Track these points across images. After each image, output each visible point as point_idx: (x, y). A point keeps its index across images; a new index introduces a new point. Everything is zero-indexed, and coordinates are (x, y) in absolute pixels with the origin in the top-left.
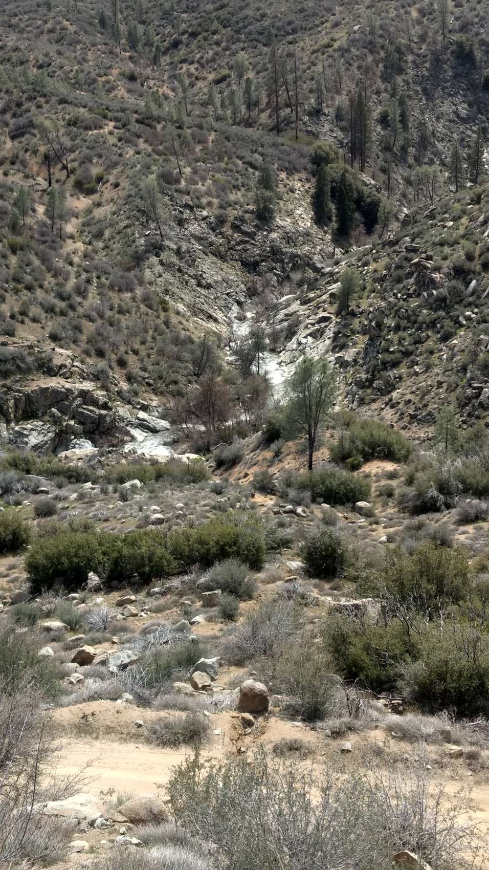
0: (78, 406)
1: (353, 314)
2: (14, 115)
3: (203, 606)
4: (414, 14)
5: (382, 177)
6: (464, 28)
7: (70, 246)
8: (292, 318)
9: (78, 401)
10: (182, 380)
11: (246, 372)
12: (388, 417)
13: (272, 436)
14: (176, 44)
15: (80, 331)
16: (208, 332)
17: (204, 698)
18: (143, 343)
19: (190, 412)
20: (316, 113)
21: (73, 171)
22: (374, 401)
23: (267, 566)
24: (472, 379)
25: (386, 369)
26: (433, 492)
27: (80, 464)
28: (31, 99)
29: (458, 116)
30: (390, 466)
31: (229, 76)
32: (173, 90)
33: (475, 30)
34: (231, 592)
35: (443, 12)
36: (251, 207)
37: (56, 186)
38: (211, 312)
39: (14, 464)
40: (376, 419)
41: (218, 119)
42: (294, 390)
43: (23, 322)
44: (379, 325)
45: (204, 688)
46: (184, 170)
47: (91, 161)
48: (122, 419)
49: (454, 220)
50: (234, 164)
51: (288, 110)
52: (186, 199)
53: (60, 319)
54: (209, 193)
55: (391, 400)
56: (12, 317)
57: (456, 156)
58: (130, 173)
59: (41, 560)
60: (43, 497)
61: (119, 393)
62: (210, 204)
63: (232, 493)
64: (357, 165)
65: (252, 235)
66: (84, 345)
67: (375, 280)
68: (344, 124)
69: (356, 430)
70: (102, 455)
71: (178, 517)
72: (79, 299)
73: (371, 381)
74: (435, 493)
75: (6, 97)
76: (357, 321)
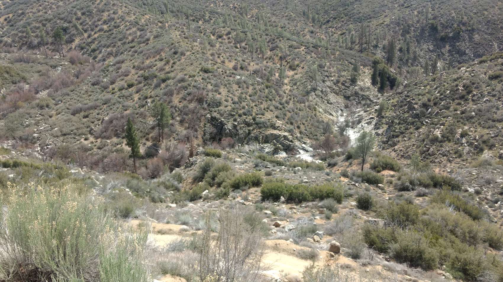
0: (283, 140)
1: (383, 117)
2: (272, 43)
3: (319, 213)
4: (416, 13)
5: (398, 70)
6: (434, 18)
7: (285, 87)
8: (360, 117)
9: (283, 139)
10: (319, 135)
11: (342, 134)
12: (393, 155)
13: (349, 157)
14: (328, 22)
15: (286, 116)
16: (329, 119)
17: (317, 245)
18: (306, 121)
19: (320, 146)
20: (376, 46)
21: (289, 63)
22: (388, 149)
23: (343, 202)
24: (426, 144)
25: (393, 138)
26: (408, 184)
27: (281, 160)
28: (277, 38)
29: (429, 50)
30: (392, 173)
31: (346, 33)
32: (326, 37)
33: (439, 19)
34: (330, 210)
35: (427, 13)
36: (349, 78)
37: (283, 67)
38: (331, 112)
39: (260, 157)
40: (388, 155)
41: (340, 47)
42: (359, 142)
43: (267, 111)
44: (392, 122)
45: (317, 241)
46: (326, 64)
47: (295, 59)
48: (297, 146)
49: (424, 86)
50: (345, 62)
51: (366, 45)
52: (326, 74)
53: (280, 111)
54: (334, 72)
55: (394, 149)
56: (264, 109)
57: (427, 64)
58: (308, 64)
59: (266, 190)
60: (268, 169)
61: (297, 137)
62: (334, 76)
63: (333, 176)
64: (389, 65)
65: (348, 87)
66: (286, 120)
67: (392, 106)
68: (385, 50)
69: (380, 158)
70: (289, 158)
71: (313, 181)
72: (286, 105)
73: (388, 142)
74: (409, 184)
75: (270, 37)
76: (384, 120)
